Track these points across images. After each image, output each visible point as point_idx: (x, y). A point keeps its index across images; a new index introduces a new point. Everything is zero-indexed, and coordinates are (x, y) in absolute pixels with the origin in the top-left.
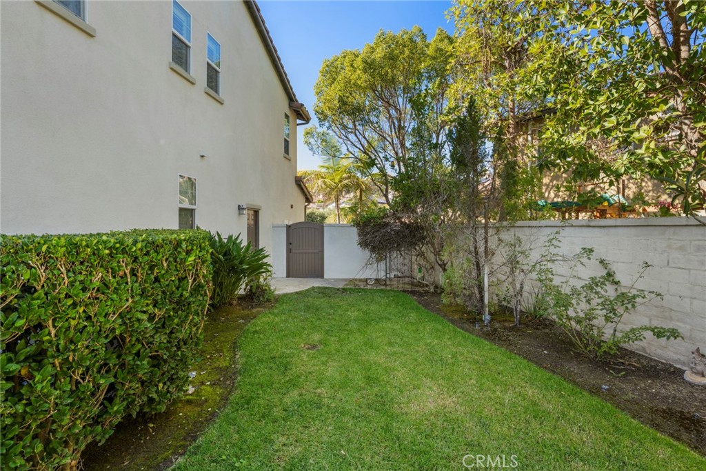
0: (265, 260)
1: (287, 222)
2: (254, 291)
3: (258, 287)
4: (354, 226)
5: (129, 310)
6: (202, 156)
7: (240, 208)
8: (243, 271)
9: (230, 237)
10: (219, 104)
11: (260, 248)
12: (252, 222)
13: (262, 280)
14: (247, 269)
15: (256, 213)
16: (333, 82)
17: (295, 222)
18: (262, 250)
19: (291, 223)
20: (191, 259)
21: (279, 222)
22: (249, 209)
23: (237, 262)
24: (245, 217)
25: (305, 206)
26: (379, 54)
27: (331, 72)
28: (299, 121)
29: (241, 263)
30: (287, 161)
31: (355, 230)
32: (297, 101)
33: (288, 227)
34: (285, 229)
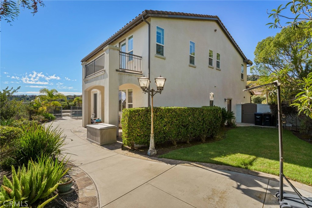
0: (233, 115)
1: (242, 103)
2: (230, 124)
3: (231, 123)
4: (268, 105)
5: (212, 118)
6: (215, 87)
7: (225, 100)
8: (227, 117)
9: (223, 108)
10: (219, 71)
11: (232, 111)
12: (229, 104)
13: (232, 121)
14: (228, 117)
15: (230, 101)
16: (262, 50)
17: (246, 103)
18: (232, 112)
19: (244, 103)
20: (219, 112)
21: (239, 103)
22: (228, 99)
23: (225, 115)
24: (227, 102)
25: (251, 97)
26: (282, 38)
27: (261, 47)
28: (248, 65)
29: (226, 115)
30: (242, 81)
31: (269, 106)
32: (247, 59)
33: (242, 105)
34: (241, 106)
